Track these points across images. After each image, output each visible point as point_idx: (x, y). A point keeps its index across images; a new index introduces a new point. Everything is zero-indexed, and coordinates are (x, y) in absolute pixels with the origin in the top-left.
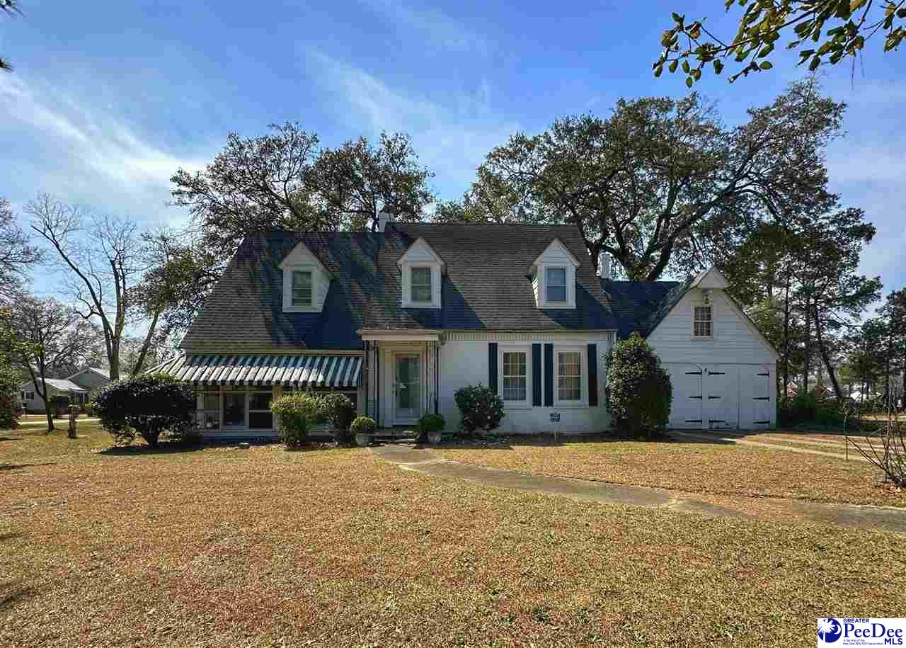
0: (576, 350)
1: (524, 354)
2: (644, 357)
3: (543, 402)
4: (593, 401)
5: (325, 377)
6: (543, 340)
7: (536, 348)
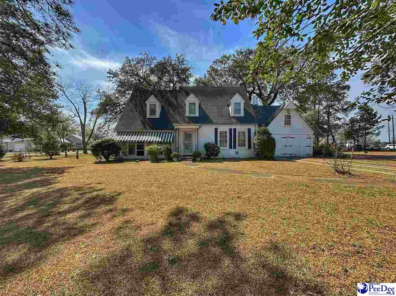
0: (244, 130)
1: (227, 132)
2: (267, 133)
3: (233, 148)
4: (250, 147)
5: (162, 139)
6: (233, 127)
7: (230, 130)
